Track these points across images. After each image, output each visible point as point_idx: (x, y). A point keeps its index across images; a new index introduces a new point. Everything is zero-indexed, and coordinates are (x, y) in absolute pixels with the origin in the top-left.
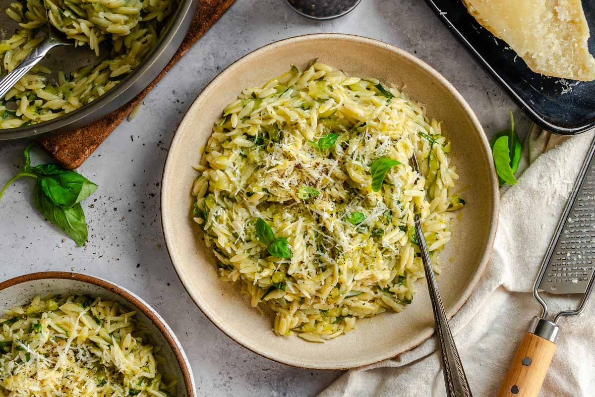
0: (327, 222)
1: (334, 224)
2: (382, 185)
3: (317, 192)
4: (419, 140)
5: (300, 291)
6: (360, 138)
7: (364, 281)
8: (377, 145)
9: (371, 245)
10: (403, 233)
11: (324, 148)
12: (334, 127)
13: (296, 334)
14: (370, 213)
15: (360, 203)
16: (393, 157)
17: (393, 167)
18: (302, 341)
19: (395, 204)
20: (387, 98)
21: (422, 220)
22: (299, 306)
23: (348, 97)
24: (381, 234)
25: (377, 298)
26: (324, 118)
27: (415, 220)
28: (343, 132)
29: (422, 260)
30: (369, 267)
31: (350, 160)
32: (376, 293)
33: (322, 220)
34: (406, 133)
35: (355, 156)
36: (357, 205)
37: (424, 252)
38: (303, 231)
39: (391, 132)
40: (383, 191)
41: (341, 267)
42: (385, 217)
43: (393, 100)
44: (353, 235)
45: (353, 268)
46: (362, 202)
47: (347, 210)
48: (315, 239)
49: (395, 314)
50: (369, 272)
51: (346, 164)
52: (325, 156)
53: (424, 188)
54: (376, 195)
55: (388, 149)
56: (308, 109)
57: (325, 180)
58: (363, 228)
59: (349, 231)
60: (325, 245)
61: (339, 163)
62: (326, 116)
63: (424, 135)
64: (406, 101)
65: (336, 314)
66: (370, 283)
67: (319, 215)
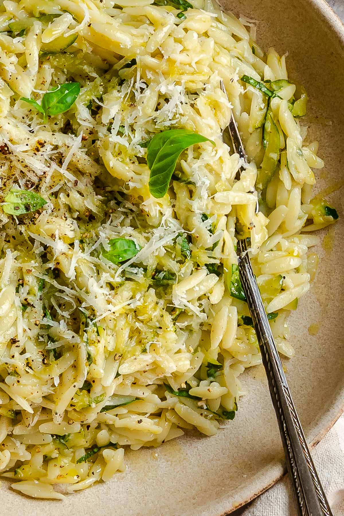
0: (63, 260)
1: (77, 262)
2: (171, 183)
3: (42, 199)
4: (243, 92)
5: (11, 399)
6: (126, 90)
7: (138, 376)
8: (159, 104)
9: (149, 304)
10: (214, 278)
11: (53, 112)
12: (72, 71)
13: (6, 484)
14: (148, 239)
15: (128, 221)
16: (190, 126)
17: (191, 147)
18: (18, 499)
19: (196, 221)
20: (178, 9)
21: (253, 250)
22: (11, 428)
23: (99, 8)
24: (170, 282)
25: (167, 410)
26: (53, 53)
27: (239, 251)
28: (92, 79)
29: (254, 331)
30: (148, 347)
31: (105, 136)
32: (163, 399)
33: (53, 256)
34: (216, 78)
35: (116, 127)
36: (122, 224)
37: (258, 314)
38: (16, 278)
39: (185, 79)
40: (173, 194)
41: (91, 349)
42: (178, 247)
43: (189, 13)
44: (115, 285)
45: (116, 349)
46: (131, 217)
47: (102, 235)
48: (39, 294)
49: (204, 441)
50: (148, 358)
51: (98, 143)
52: (56, 128)
53: (256, 188)
54: (160, 204)
55: (182, 112)
56: (20, 35)
57: (57, 176)
58: (135, 270)
59: (105, 277)
60: (60, 306)
61: (85, 142)
62: (58, 47)
63: (251, 81)
64: (215, 15)
65: (84, 442)
66: (151, 379)
67: (46, 247)
